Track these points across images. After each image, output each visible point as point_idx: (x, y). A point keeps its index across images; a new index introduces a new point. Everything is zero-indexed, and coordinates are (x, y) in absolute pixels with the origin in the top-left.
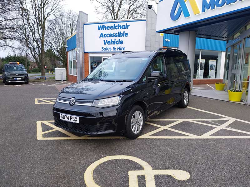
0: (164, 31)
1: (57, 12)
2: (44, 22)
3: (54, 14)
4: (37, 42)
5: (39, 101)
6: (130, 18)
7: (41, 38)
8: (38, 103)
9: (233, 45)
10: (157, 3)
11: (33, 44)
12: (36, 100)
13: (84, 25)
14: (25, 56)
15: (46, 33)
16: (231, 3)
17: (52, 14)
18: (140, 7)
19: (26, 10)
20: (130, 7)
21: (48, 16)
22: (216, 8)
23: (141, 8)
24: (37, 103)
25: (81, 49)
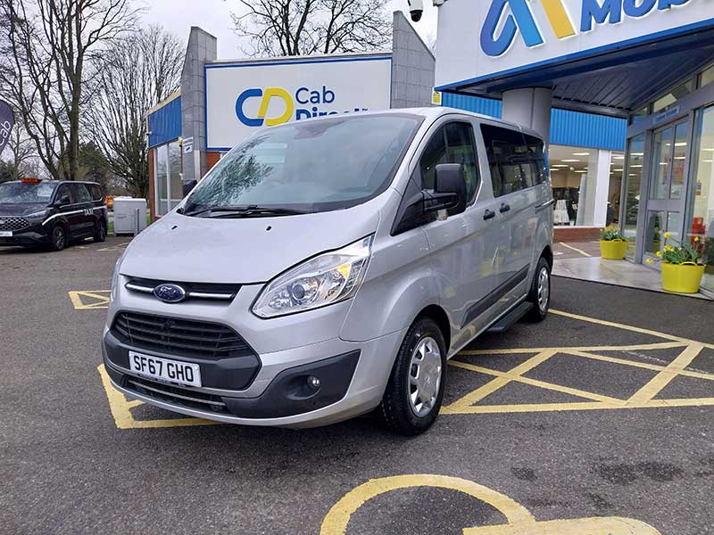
0: (458, 88)
1: (119, 29)
2: (80, 60)
3: (111, 34)
4: (55, 119)
5: (85, 300)
6: (334, 50)
7: (70, 108)
8: (84, 304)
9: (650, 130)
10: (438, 6)
11: (44, 125)
12: (74, 295)
13: (205, 68)
14: (13, 162)
15: (84, 92)
16: (672, 6)
17: (105, 37)
18: (362, 20)
19: (22, 22)
20: (333, 20)
21: (92, 40)
22: (625, 20)
23: (365, 23)
24: (78, 305)
25: (197, 139)
